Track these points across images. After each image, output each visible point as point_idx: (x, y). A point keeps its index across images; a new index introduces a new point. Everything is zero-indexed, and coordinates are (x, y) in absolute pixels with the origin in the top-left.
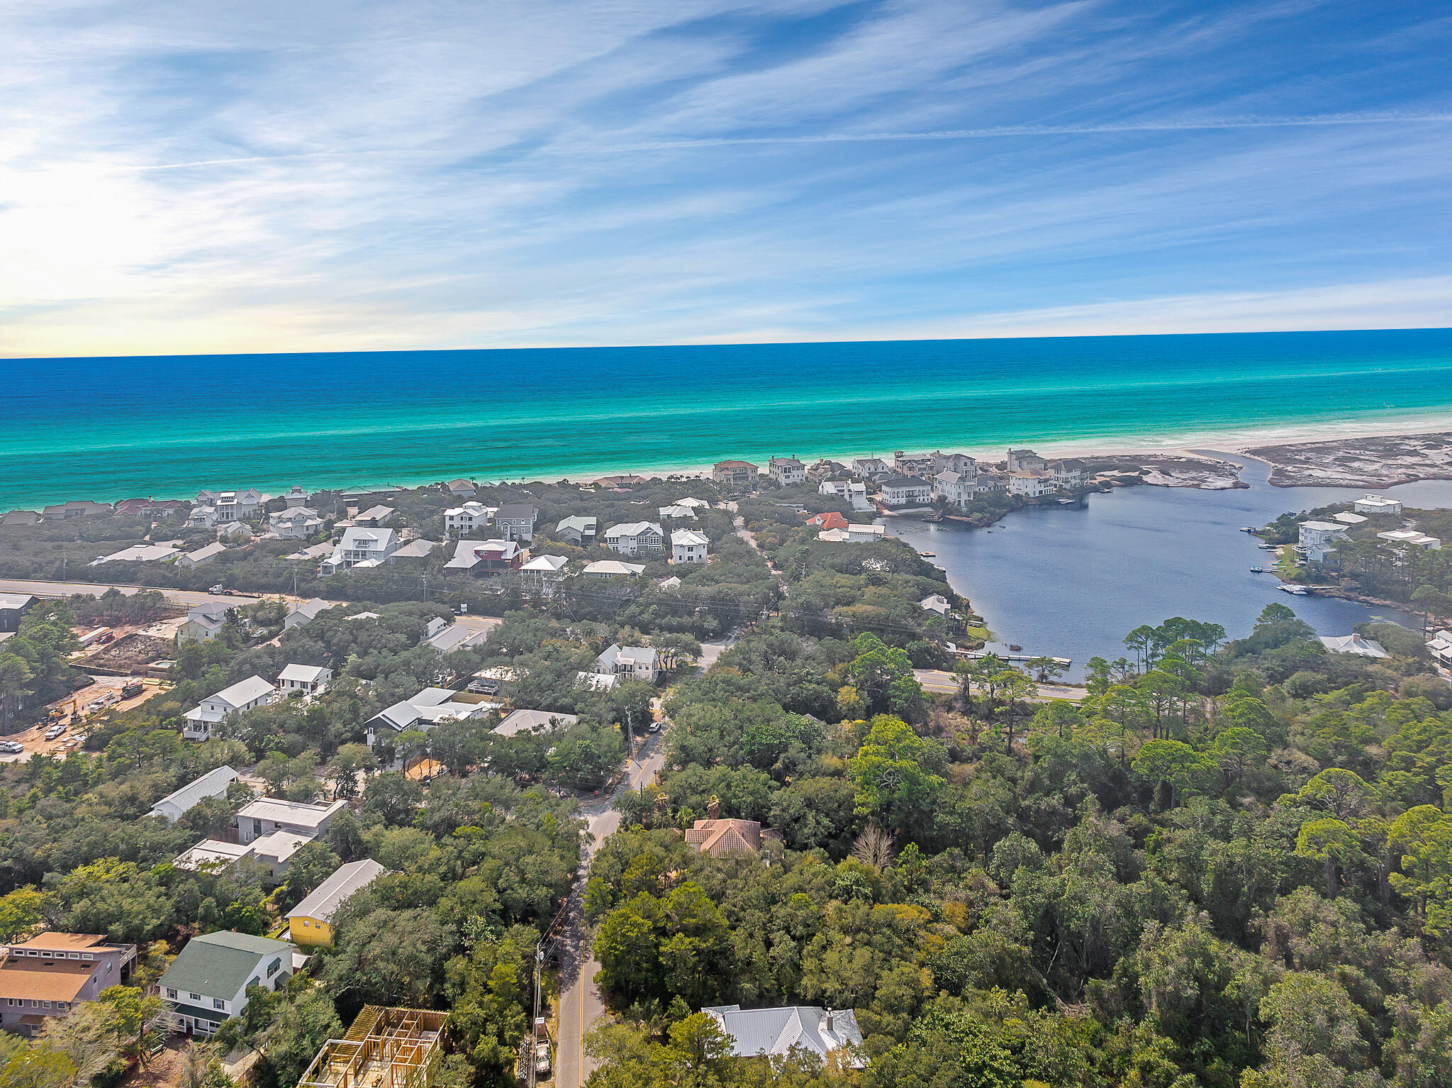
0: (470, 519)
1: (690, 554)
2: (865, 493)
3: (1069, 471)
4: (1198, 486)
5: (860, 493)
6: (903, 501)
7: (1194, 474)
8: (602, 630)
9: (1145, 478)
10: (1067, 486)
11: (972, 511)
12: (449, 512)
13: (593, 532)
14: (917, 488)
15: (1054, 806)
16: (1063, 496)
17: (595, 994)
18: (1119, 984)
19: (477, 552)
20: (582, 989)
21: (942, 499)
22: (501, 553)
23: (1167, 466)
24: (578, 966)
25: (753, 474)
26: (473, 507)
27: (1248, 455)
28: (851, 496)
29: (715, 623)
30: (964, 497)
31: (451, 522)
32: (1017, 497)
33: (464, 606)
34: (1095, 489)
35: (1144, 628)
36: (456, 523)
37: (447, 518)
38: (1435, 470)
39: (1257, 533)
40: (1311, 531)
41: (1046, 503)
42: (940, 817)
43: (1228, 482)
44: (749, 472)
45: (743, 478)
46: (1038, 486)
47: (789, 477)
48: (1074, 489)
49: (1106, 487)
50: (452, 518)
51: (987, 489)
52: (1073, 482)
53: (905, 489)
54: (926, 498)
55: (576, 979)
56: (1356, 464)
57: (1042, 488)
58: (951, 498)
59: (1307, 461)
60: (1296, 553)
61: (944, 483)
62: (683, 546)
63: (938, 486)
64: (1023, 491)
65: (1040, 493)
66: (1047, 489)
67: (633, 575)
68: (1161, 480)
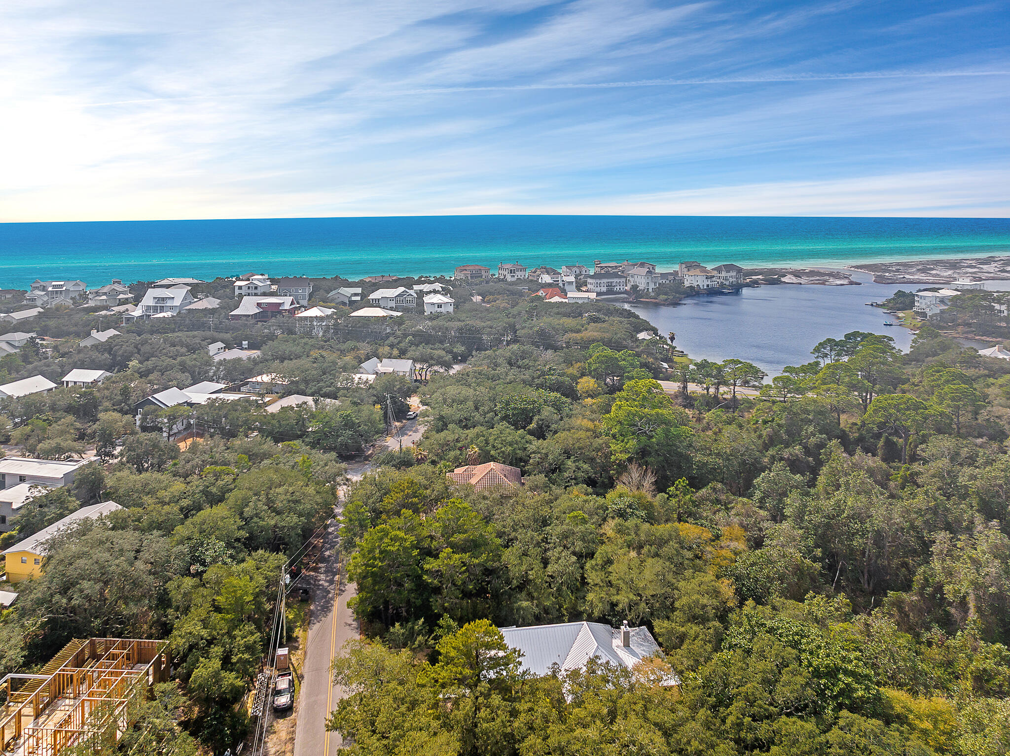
0: (256, 288)
1: (439, 310)
2: (574, 283)
3: (728, 272)
4: (823, 284)
5: (570, 283)
6: (604, 289)
7: (818, 278)
8: (365, 348)
9: (783, 279)
10: (727, 283)
11: (658, 294)
12: (238, 283)
13: (358, 298)
14: (615, 280)
15: (797, 455)
16: (725, 288)
18: (921, 595)
19: (259, 305)
20: (335, 620)
21: (635, 287)
22: (280, 304)
23: (797, 274)
24: (331, 599)
25: (487, 274)
26: (258, 280)
27: (853, 269)
28: (564, 285)
29: (463, 348)
30: (652, 286)
31: (240, 291)
32: (691, 288)
33: (245, 343)
34: (747, 285)
35: (829, 340)
36: (243, 292)
37: (236, 288)
38: (992, 275)
39: (878, 306)
40: (925, 297)
41: (712, 292)
42: (698, 457)
43: (845, 282)
44: (483, 272)
46: (705, 281)
47: (514, 276)
48: (732, 285)
49: (754, 284)
50: (240, 288)
51: (668, 282)
52: (731, 280)
53: (605, 281)
54: (621, 287)
55: (329, 611)
56: (934, 272)
57: (709, 283)
58: (641, 287)
59: (897, 271)
60: (917, 313)
61: (636, 276)
62: (433, 304)
63: (632, 279)
64: (695, 284)
65: (708, 286)
66: (714, 283)
67: (391, 317)
68: (795, 280)
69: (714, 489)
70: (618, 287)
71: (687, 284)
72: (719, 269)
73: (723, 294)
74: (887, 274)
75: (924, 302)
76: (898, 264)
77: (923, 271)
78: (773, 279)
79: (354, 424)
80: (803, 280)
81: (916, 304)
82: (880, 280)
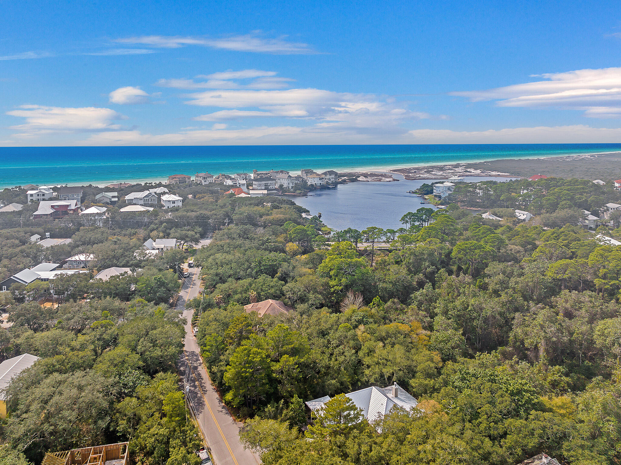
0: (43, 195)
1: (174, 205)
2: (246, 185)
3: (330, 175)
4: (380, 181)
5: (244, 184)
7: (376, 178)
9: (358, 179)
10: (330, 182)
11: (295, 190)
12: (30, 192)
13: (116, 199)
14: (269, 182)
16: (330, 185)
17: (221, 411)
19: (53, 207)
20: (210, 410)
21: (281, 186)
22: (68, 206)
23: (366, 175)
24: (201, 397)
25: (189, 180)
26: (44, 189)
27: (392, 172)
28: (240, 186)
29: (200, 229)
30: (291, 185)
31: (31, 198)
32: (312, 185)
33: (48, 234)
34: (341, 183)
35: (409, 213)
36: (34, 198)
37: (29, 196)
38: (461, 174)
39: (413, 193)
40: (439, 187)
41: (324, 188)
43: (391, 179)
44: (187, 179)
45: (183, 182)
46: (319, 181)
47: (206, 181)
48: (333, 183)
49: (344, 182)
50: (32, 195)
51: (299, 182)
52: (332, 180)
53: (264, 182)
54: (273, 186)
55: (204, 405)
56: (433, 173)
57: (321, 182)
58: (285, 186)
59: (415, 172)
60: (435, 196)
61: (281, 179)
62: (169, 201)
63: (278, 181)
64: (314, 183)
65: (320, 184)
66: (324, 182)
67: (148, 211)
68: (365, 179)
69: (394, 302)
70: (271, 186)
71: (309, 184)
72: (325, 174)
73: (329, 188)
74: (411, 174)
75: (438, 189)
76: (414, 169)
77: (428, 172)
78: (353, 179)
79: (164, 283)
80: (369, 179)
81: (434, 191)
82: (408, 178)
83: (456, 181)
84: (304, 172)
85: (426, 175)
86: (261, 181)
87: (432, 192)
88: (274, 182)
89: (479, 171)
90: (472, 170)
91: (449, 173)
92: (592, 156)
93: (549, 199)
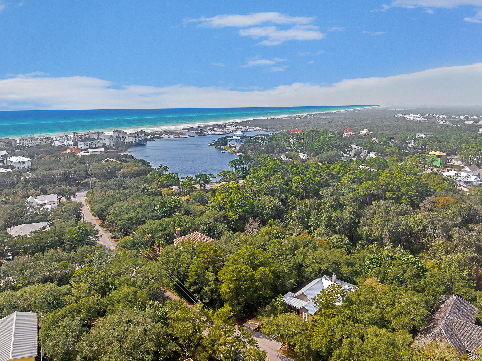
1: (24, 165)
2: (73, 145)
3: (141, 134)
4: (179, 137)
7: (174, 135)
9: (162, 136)
10: (141, 139)
11: (117, 147)
14: (93, 142)
23: (166, 134)
25: (15, 143)
27: (183, 130)
28: (68, 146)
30: (112, 143)
32: (129, 143)
34: (149, 140)
35: (235, 159)
39: (211, 145)
40: (232, 140)
41: (138, 144)
43: (186, 136)
44: (13, 143)
46: (133, 139)
47: (31, 144)
48: (143, 140)
49: (151, 139)
51: (118, 141)
52: (142, 138)
53: (88, 142)
54: (96, 145)
56: (215, 130)
57: (135, 140)
58: (108, 144)
60: (230, 146)
61: (104, 139)
62: (19, 162)
63: (100, 140)
64: (130, 141)
66: (136, 140)
68: (167, 136)
70: (95, 145)
71: (126, 142)
72: (137, 133)
74: (199, 132)
75: (231, 142)
76: (200, 127)
78: (158, 136)
80: (170, 136)
81: (228, 143)
82: (199, 134)
83: (240, 135)
84: (116, 133)
85: (210, 132)
86: (86, 141)
87: (226, 144)
88: (97, 141)
89: (246, 128)
90: (241, 127)
91: (226, 130)
92: (310, 115)
93: (318, 145)
